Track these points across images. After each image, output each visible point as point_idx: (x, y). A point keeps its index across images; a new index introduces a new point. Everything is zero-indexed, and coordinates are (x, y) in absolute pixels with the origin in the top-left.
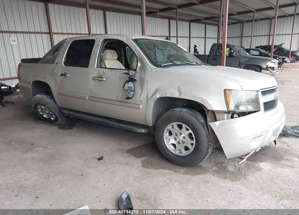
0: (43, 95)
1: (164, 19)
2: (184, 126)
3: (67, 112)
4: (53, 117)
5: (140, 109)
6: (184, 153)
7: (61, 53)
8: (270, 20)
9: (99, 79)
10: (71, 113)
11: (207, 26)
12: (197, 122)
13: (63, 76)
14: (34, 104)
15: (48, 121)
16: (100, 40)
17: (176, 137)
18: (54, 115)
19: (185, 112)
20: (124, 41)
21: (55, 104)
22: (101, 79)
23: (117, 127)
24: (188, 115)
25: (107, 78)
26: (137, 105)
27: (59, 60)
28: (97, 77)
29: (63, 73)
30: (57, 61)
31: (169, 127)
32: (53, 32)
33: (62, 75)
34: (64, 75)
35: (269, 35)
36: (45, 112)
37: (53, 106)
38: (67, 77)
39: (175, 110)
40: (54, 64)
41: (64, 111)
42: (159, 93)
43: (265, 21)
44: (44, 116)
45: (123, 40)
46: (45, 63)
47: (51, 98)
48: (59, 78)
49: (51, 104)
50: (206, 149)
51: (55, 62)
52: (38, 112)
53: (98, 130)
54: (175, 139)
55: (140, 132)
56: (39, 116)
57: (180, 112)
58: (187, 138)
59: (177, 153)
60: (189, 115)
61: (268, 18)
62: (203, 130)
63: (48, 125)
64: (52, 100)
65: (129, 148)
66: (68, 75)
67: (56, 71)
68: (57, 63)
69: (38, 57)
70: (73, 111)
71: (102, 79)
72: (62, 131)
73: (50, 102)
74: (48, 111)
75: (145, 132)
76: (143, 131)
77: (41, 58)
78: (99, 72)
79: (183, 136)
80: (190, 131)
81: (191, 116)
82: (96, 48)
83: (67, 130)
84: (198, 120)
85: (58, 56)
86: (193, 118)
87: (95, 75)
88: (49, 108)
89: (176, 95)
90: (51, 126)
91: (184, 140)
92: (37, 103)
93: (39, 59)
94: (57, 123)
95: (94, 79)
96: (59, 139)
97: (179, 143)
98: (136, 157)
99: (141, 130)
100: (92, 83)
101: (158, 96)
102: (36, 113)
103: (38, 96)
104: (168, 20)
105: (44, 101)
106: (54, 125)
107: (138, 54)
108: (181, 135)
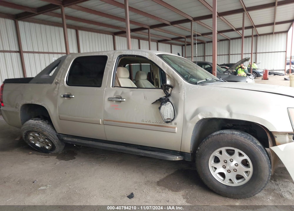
0: (37, 120)
1: (134, 39)
2: (237, 151)
3: (69, 139)
4: (48, 146)
5: (175, 133)
6: (237, 183)
7: (62, 71)
8: (228, 41)
9: (118, 99)
10: (76, 140)
11: (173, 46)
12: (255, 146)
13: (66, 98)
14: (25, 131)
15: (42, 151)
16: (113, 56)
17: (225, 164)
18: (50, 144)
19: (237, 135)
20: (147, 57)
21: (53, 130)
22: (120, 100)
23: (143, 155)
24: (242, 138)
25: (128, 99)
26: (172, 129)
27: (59, 79)
28: (114, 98)
29: (66, 94)
30: (57, 81)
31: (216, 153)
32: (23, 50)
33: (64, 96)
34: (68, 96)
35: (229, 55)
36: (39, 140)
37: (51, 133)
38: (71, 98)
39: (224, 133)
40: (52, 84)
41: (65, 138)
42: (201, 114)
43: (224, 42)
44: (37, 145)
45: (145, 56)
46: (40, 83)
47: (48, 124)
48: (61, 101)
49: (49, 131)
50: (267, 177)
51: (54, 81)
52: (29, 141)
53: (107, 158)
54: (224, 167)
55: (173, 160)
56: (30, 145)
57: (231, 135)
58: (241, 165)
59: (227, 183)
60: (244, 138)
61: (227, 40)
62: (263, 155)
63: (42, 155)
64: (49, 126)
65: (158, 180)
66: (73, 96)
67: (55, 92)
68: (56, 83)
69: (31, 77)
70: (78, 138)
71: (122, 100)
72: (63, 162)
73: (47, 129)
74: (43, 139)
75: (180, 160)
76: (178, 158)
77: (33, 78)
78: (116, 93)
79: (234, 162)
80: (246, 157)
81: (247, 140)
82: (109, 65)
83: (70, 161)
84: (256, 143)
85: (58, 74)
86: (249, 141)
87: (112, 95)
88: (45, 135)
89: (226, 115)
90: (47, 156)
91: (236, 168)
92: (30, 130)
93: (31, 79)
94: (53, 152)
95: (110, 100)
96: (66, 173)
97: (229, 171)
98: (173, 191)
99: (175, 157)
100: (108, 105)
101: (200, 117)
102: (27, 142)
103: (31, 122)
104: (138, 40)
105: (40, 127)
106: (51, 155)
107: (167, 71)
108: (232, 161)
